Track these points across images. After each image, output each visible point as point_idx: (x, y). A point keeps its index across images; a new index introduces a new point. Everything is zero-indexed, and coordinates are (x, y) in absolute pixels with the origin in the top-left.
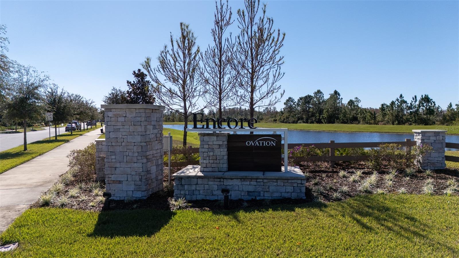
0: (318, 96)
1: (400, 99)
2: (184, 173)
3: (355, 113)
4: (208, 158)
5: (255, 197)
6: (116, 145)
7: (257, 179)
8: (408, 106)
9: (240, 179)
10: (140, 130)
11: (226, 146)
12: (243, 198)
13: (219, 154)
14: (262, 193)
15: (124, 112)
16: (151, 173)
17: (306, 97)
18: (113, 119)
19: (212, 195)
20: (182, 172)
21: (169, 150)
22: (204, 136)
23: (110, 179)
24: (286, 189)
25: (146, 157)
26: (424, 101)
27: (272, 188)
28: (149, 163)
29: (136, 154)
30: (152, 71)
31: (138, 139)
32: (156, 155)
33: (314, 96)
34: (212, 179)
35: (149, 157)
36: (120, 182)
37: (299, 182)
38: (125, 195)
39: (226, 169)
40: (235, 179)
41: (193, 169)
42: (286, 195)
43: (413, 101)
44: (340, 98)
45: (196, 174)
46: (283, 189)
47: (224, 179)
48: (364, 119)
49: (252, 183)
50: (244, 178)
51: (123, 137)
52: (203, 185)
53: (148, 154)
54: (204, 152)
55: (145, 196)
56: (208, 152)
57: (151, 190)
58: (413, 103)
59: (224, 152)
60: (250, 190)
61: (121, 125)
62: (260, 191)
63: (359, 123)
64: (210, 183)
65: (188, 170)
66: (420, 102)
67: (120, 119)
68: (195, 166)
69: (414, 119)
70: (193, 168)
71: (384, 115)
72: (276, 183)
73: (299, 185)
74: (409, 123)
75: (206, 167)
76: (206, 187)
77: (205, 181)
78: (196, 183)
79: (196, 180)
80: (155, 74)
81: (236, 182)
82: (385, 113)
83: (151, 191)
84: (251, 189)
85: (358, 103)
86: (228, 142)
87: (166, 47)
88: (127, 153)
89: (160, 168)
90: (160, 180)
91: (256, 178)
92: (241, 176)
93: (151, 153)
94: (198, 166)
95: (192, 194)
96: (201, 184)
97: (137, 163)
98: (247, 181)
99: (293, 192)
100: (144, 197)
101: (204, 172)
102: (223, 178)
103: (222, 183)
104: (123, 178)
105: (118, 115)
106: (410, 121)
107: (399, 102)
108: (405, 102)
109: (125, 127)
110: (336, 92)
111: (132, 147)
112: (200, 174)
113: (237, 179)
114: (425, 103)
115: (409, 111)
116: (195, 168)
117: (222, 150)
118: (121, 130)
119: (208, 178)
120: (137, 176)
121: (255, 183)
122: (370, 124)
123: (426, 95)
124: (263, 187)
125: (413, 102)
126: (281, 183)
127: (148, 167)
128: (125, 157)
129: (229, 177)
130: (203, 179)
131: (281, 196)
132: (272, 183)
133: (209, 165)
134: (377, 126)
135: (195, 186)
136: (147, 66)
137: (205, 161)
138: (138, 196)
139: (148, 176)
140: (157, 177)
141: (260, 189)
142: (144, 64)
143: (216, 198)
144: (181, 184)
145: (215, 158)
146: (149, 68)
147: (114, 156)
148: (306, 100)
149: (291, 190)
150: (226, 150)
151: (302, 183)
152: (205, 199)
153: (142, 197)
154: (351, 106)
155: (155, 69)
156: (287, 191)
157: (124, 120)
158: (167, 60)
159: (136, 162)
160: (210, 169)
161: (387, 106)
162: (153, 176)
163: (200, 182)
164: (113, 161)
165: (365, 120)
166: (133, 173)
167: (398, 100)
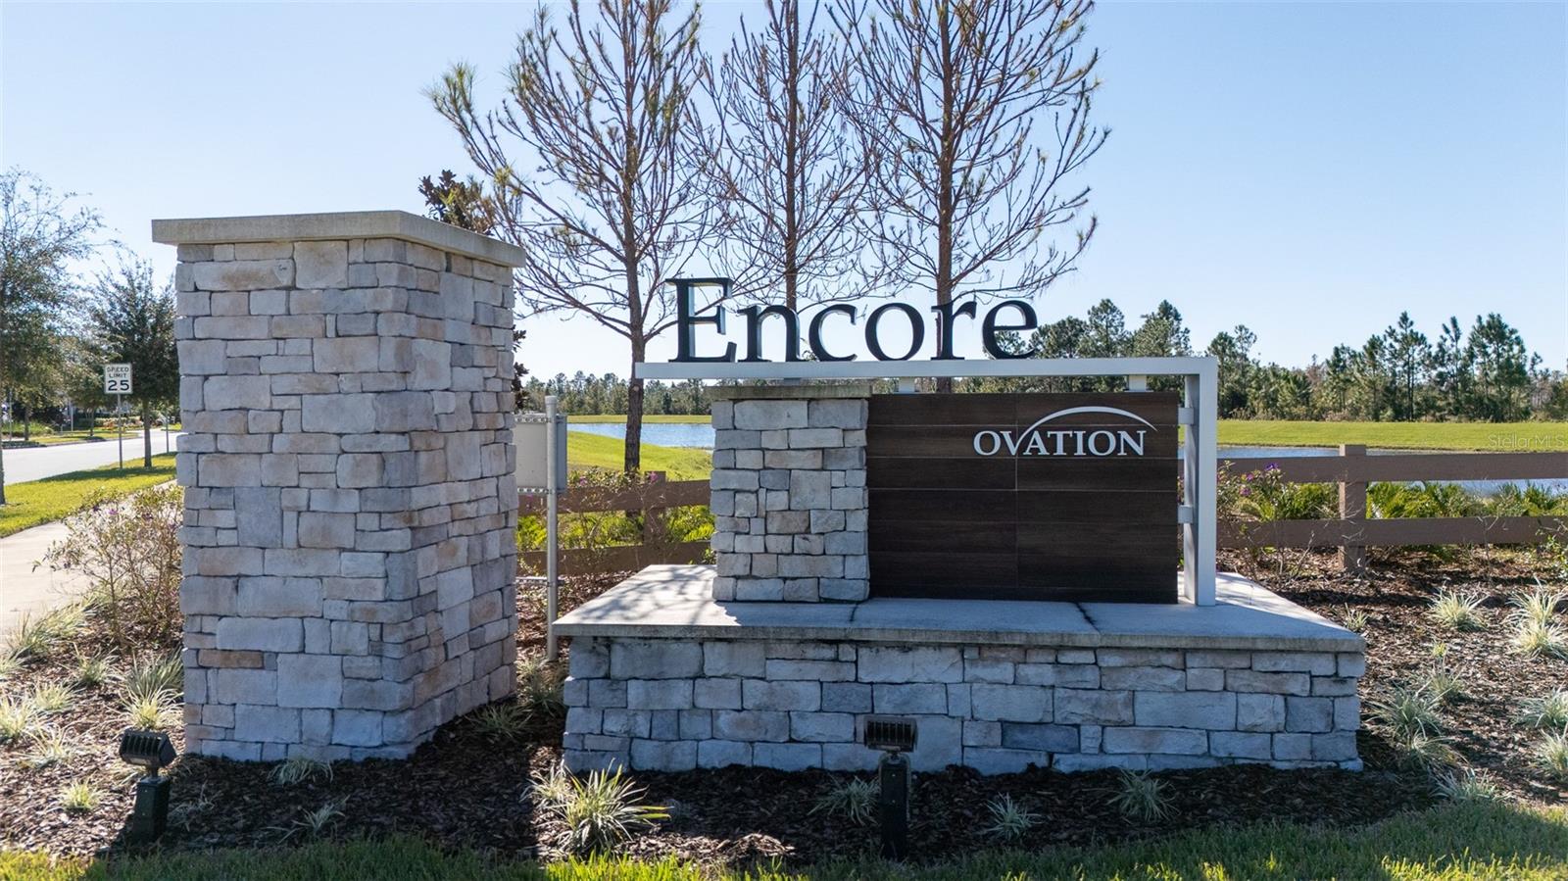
0: (1104, 323)
1: (1399, 331)
2: (624, 608)
3: (1238, 382)
4: (757, 526)
5: (1051, 756)
6: (241, 449)
7: (1059, 649)
8: (1430, 355)
9: (955, 645)
10: (373, 364)
11: (861, 459)
12: (972, 760)
13: (822, 500)
14: (1090, 732)
15: (283, 263)
16: (441, 607)
17: (1062, 324)
18: (222, 302)
19: (791, 740)
20: (616, 605)
21: (550, 485)
22: (735, 401)
23: (208, 643)
24: (1242, 711)
25: (410, 519)
26: (1487, 337)
27: (1151, 706)
28: (430, 551)
29: (351, 503)
30: (478, 128)
31: (363, 413)
32: (470, 510)
33: (1088, 323)
34: (787, 649)
35: (427, 519)
36: (262, 660)
37: (1323, 666)
38: (290, 734)
39: (861, 589)
40: (927, 645)
41: (675, 587)
42: (1245, 749)
43: (1446, 336)
44: (1182, 329)
45: (692, 612)
46: (1220, 712)
47: (858, 644)
48: (1271, 401)
49: (1028, 671)
50: (981, 640)
51: (278, 403)
52: (734, 684)
53: (422, 503)
54: (736, 491)
55: (403, 743)
56: (762, 492)
57: (438, 702)
58: (1449, 343)
59: (850, 490)
60: (1017, 716)
61: (265, 334)
62: (1078, 721)
63: (1254, 413)
64: (778, 670)
65: (649, 590)
66: (1473, 340)
67: (260, 302)
68: (684, 569)
69: (1451, 401)
70: (676, 578)
71: (1344, 385)
72: (1179, 675)
73: (1321, 688)
74: (1434, 415)
75: (750, 577)
76: (755, 691)
77: (748, 659)
78: (693, 669)
79: (692, 650)
80: (491, 141)
81: (934, 668)
82: (1349, 381)
83: (443, 712)
84: (1023, 705)
85: (1245, 345)
86: (870, 434)
87: (542, 16)
88: (303, 494)
89: (497, 579)
90: (497, 647)
91: (1056, 641)
92: (964, 633)
93: (441, 494)
94: (701, 568)
95: (670, 736)
96: (724, 677)
97: (353, 550)
98: (998, 660)
99: (1285, 730)
100: (394, 744)
101: (735, 601)
102: (851, 642)
103: (846, 667)
104: (277, 638)
105: (248, 277)
106: (1440, 409)
107: (1396, 340)
108: (1420, 340)
109: (291, 347)
110: (1167, 310)
111: (324, 463)
112: (717, 617)
113: (939, 646)
114: (1491, 342)
115: (1434, 373)
116: (683, 580)
117: (837, 478)
118: (266, 365)
119: (765, 640)
120: (358, 628)
121: (1048, 675)
122: (1293, 417)
123: (1492, 316)
124: (1095, 695)
125: (1445, 340)
126: (1209, 673)
127: (421, 573)
128: (289, 517)
129: (892, 637)
130: (736, 645)
131: (1208, 754)
132: (1149, 670)
133: (762, 565)
134: (1321, 423)
135: (685, 687)
136: (454, 101)
137: (740, 543)
138: (362, 740)
139: (420, 623)
140: (476, 627)
141: (1075, 709)
142: (444, 90)
143: (814, 761)
144: (607, 677)
145: (796, 523)
146: (465, 114)
147: (231, 513)
148: (1060, 337)
149: (1275, 714)
150: (861, 477)
151: (1343, 673)
152: (746, 762)
153: (384, 745)
154: (1221, 354)
155: (494, 118)
156: (1246, 720)
157: (283, 310)
158: (548, 73)
159: (349, 544)
160: (772, 588)
161: (1354, 356)
162: (455, 624)
163: (716, 658)
164: (225, 538)
165: (1275, 405)
166: (336, 609)
167: (1392, 333)
